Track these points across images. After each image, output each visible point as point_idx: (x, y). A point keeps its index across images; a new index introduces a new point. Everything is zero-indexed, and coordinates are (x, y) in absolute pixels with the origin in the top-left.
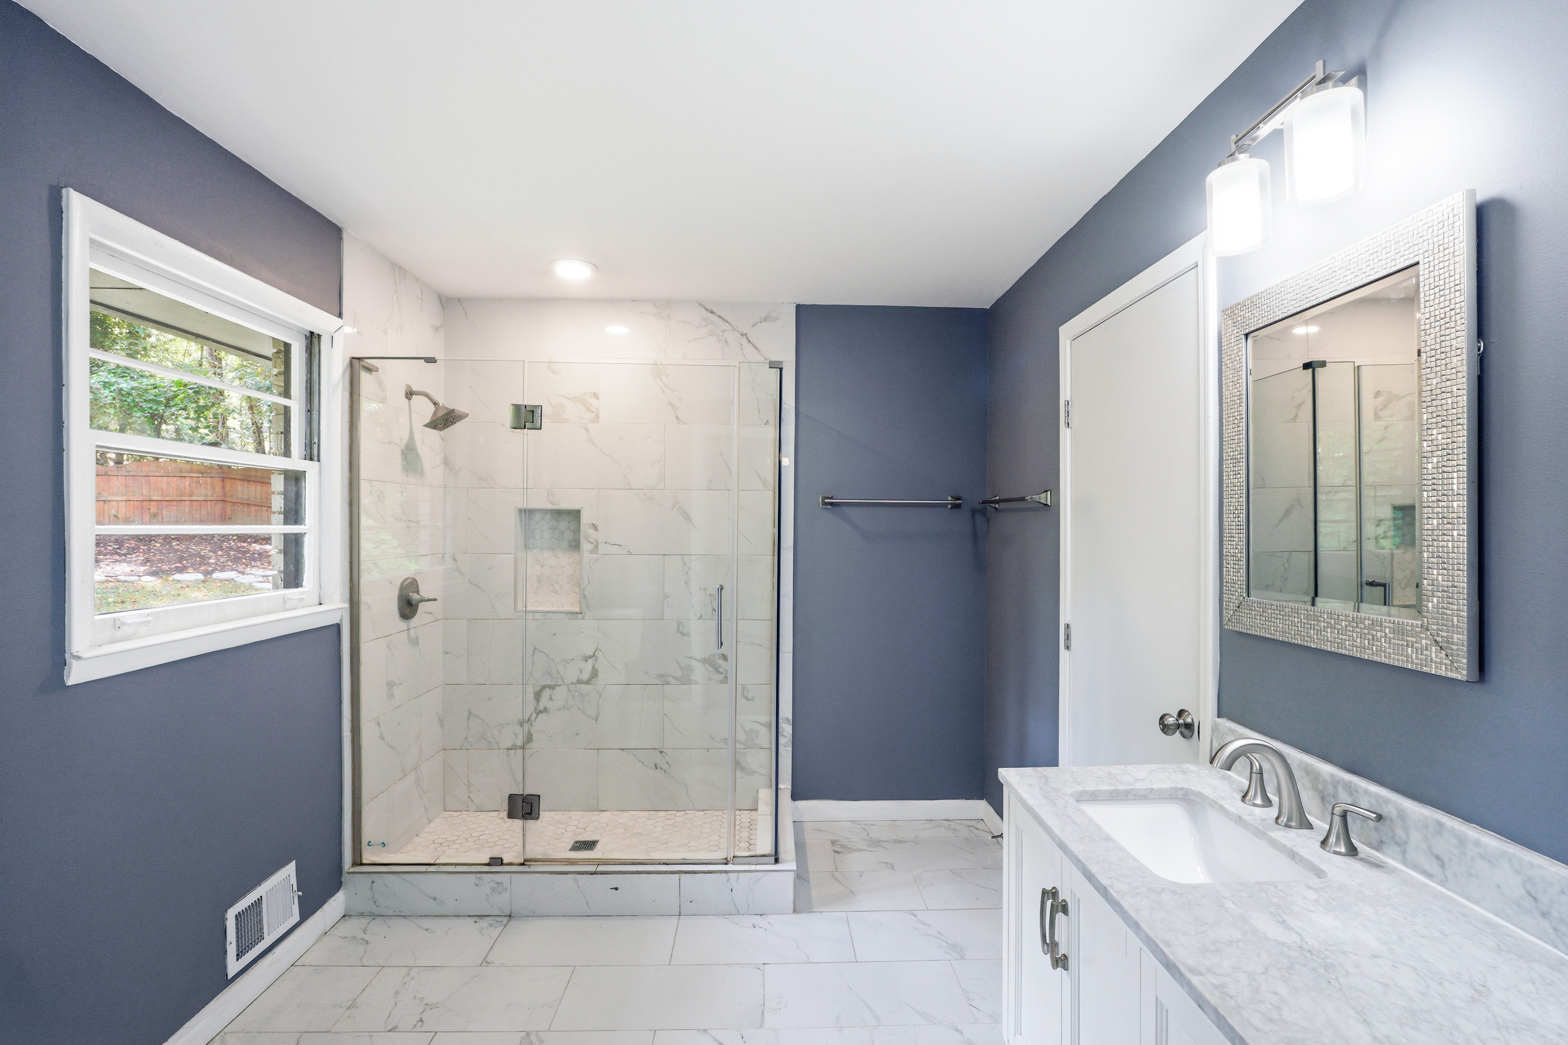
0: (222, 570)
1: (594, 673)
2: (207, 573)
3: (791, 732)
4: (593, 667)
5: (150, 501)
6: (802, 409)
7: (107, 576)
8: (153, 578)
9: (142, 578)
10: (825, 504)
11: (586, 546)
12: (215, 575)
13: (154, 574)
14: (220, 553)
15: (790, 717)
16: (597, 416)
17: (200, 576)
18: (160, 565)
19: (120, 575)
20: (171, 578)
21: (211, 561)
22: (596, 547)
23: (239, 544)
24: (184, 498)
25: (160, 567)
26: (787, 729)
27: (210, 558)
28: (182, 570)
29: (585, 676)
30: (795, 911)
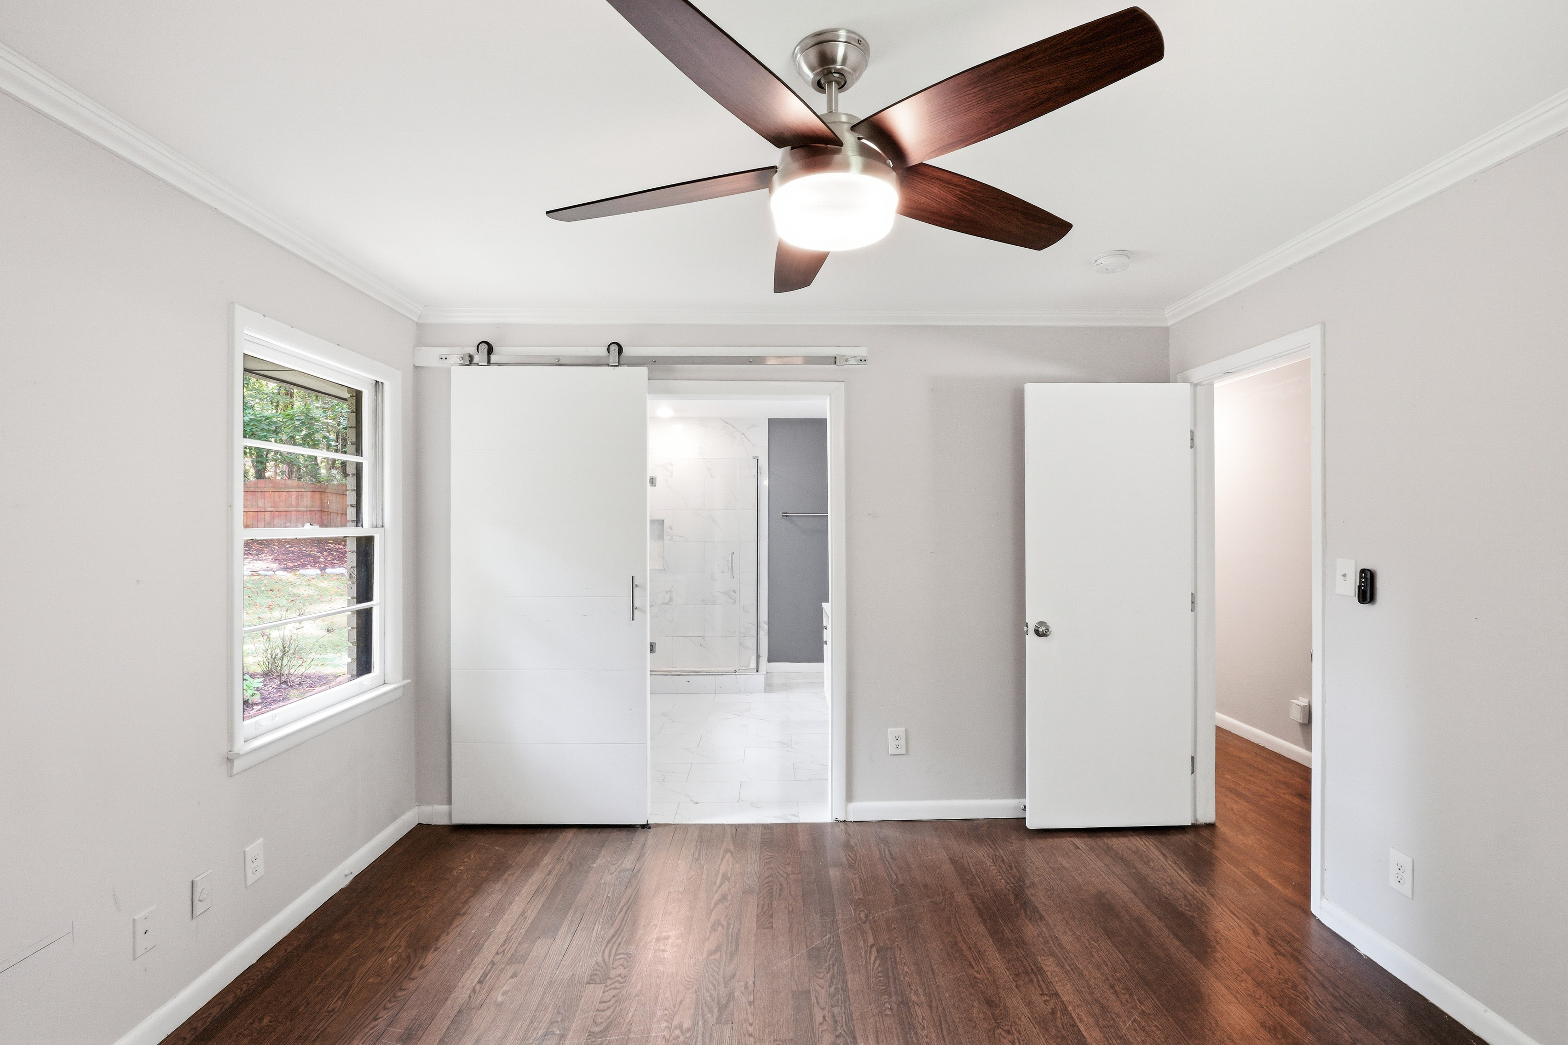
0: (333, 567)
1: (671, 600)
2: (323, 569)
3: (767, 628)
4: (670, 597)
5: (265, 512)
6: (771, 469)
7: (252, 571)
8: (285, 573)
9: (276, 573)
10: (783, 516)
11: (666, 537)
12: (328, 570)
13: (286, 569)
14: (325, 553)
15: (767, 621)
16: (672, 474)
17: (318, 572)
18: (285, 563)
19: (260, 570)
20: (298, 573)
21: (321, 560)
22: (672, 537)
23: (337, 547)
24: (291, 509)
25: (286, 564)
26: (764, 627)
27: (320, 557)
28: (303, 566)
29: (666, 601)
30: (765, 692)
